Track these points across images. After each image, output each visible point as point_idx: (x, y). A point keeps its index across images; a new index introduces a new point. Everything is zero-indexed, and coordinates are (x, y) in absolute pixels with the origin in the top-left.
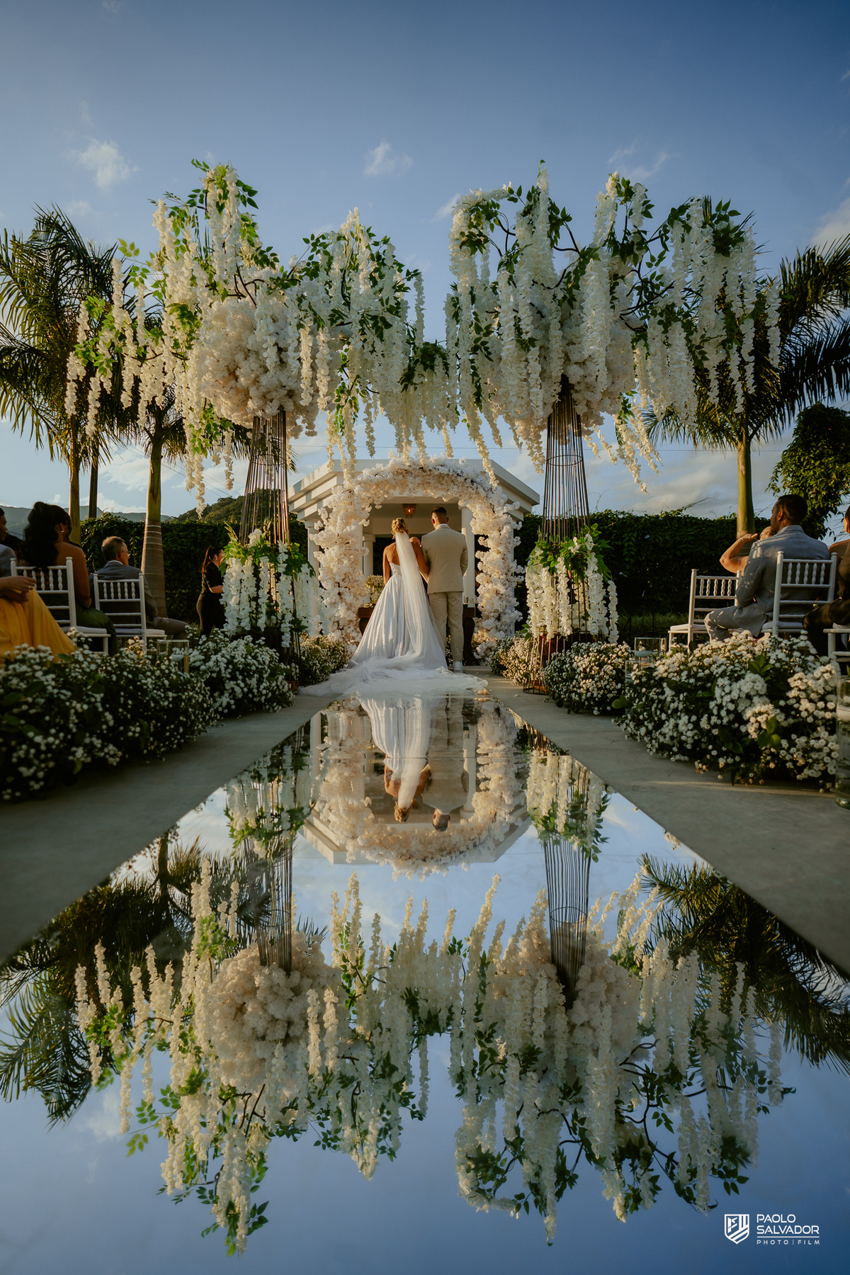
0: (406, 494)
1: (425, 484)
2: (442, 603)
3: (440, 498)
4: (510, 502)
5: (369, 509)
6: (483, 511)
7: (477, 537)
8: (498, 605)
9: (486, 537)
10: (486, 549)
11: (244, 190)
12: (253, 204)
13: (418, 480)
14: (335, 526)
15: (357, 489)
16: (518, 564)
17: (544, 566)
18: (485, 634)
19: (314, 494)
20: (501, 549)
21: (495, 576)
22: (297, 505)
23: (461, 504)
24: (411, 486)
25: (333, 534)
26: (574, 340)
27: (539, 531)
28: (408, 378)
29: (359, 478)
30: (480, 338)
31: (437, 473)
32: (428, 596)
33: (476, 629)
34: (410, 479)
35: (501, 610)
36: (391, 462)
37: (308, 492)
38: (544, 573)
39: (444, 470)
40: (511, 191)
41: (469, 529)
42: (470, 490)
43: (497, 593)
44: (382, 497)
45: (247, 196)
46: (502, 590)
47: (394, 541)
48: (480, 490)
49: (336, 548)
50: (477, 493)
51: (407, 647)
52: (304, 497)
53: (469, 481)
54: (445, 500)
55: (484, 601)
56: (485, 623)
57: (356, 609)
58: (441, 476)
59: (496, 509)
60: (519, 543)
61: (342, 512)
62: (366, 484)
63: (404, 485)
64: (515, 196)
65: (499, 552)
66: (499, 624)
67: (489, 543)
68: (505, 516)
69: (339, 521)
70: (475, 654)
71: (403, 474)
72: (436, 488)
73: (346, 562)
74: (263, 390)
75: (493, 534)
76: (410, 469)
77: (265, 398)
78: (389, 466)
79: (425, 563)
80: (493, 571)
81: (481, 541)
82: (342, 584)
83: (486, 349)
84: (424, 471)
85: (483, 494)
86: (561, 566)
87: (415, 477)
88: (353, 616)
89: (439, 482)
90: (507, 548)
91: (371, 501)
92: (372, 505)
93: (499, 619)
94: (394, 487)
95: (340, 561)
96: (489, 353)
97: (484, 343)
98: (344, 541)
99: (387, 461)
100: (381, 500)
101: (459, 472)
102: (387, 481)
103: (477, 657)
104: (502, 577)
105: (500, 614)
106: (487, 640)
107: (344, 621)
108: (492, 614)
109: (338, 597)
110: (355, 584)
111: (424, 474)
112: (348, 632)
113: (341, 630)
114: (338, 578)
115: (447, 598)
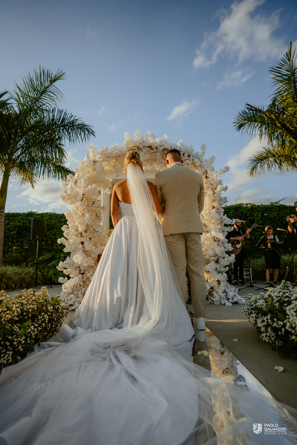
8: (219, 250)
16: (228, 217)
20: (215, 204)
31: (161, 149)
35: (220, 255)
39: (167, 146)
43: (215, 240)
46: (219, 237)
50: (193, 163)
53: (186, 155)
56: (208, 267)
57: (95, 257)
59: (209, 173)
65: (214, 207)
66: (218, 266)
73: (87, 215)
76: (141, 147)
82: (84, 234)
84: (152, 149)
85: (198, 163)
87: (145, 153)
90: (219, 204)
93: (217, 262)
104: (218, 227)
105: (218, 258)
106: (209, 280)
107: (84, 267)
108: (212, 258)
109: (81, 245)
110: (95, 234)
111: (152, 151)
112: (88, 276)
113: (82, 274)
114: (80, 229)
115: (186, 240)
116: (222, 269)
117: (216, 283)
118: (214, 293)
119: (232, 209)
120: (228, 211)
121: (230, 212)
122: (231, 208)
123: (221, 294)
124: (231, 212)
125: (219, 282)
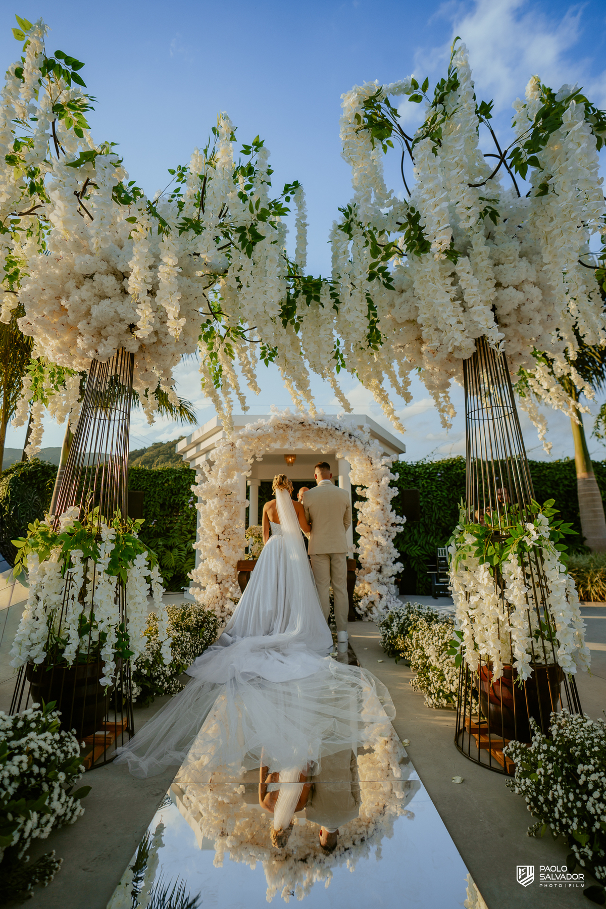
0: (286, 446)
1: (304, 438)
2: (324, 565)
3: (319, 450)
4: (385, 454)
5: (251, 461)
6: (361, 463)
7: (354, 488)
8: (380, 558)
9: (363, 487)
10: (364, 499)
11: (67, 63)
12: (80, 81)
13: (298, 434)
14: (216, 478)
15: (238, 444)
16: (397, 514)
17: (482, 561)
18: (367, 586)
19: (203, 446)
20: (380, 500)
21: (375, 527)
22: (189, 454)
23: (338, 456)
24: (291, 439)
25: (214, 486)
26: (503, 259)
27: (461, 505)
28: (288, 312)
29: (241, 433)
30: (377, 263)
31: (316, 427)
32: (309, 557)
33: (357, 582)
34: (290, 433)
35: (382, 563)
36: (272, 417)
37: (198, 444)
38: (483, 575)
39: (322, 425)
40: (415, 84)
41: (347, 479)
42: (348, 443)
43: (378, 544)
44: (263, 449)
45: (71, 71)
46: (383, 541)
47: (274, 497)
48: (358, 443)
49: (216, 500)
50: (355, 446)
51: (286, 624)
52: (195, 448)
53: (347, 435)
54: (324, 452)
55: (365, 552)
56: (367, 578)
57: (234, 563)
58: (320, 431)
59: (373, 461)
60: (397, 493)
61: (224, 465)
62: (247, 438)
63: (284, 439)
64: (419, 92)
65: (378, 503)
66: (380, 576)
67: (368, 494)
68: (383, 468)
69: (220, 473)
70: (357, 609)
71: (284, 427)
72: (315, 441)
73: (225, 514)
74: (94, 323)
75: (372, 485)
76: (291, 424)
77: (99, 334)
78: (270, 421)
79: (307, 521)
80: (373, 523)
81: (358, 491)
82: (221, 536)
83: (386, 275)
84: (304, 426)
85: (361, 447)
86: (512, 568)
87: (295, 431)
88: (232, 571)
89: (318, 435)
90: (385, 499)
91: (253, 453)
92: (254, 457)
93: (380, 571)
94: (275, 441)
95: (220, 514)
96: (390, 280)
97: (382, 269)
98: (226, 494)
99: (269, 417)
100: (263, 453)
101: (337, 426)
102: (269, 435)
103: (359, 612)
104: (381, 528)
105: (381, 567)
106: (369, 593)
107: (223, 575)
108: (374, 567)
109: (217, 550)
110: (235, 536)
111: (304, 428)
112: (226, 586)
113: (219, 584)
114: (218, 530)
115: (331, 559)
116: (385, 579)
117: (378, 596)
118: (374, 609)
119: (441, 468)
120: (435, 471)
121: (437, 473)
122: (440, 466)
123: (382, 611)
124: (439, 475)
125: (381, 597)
